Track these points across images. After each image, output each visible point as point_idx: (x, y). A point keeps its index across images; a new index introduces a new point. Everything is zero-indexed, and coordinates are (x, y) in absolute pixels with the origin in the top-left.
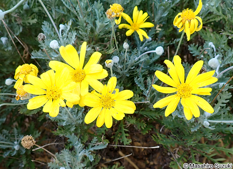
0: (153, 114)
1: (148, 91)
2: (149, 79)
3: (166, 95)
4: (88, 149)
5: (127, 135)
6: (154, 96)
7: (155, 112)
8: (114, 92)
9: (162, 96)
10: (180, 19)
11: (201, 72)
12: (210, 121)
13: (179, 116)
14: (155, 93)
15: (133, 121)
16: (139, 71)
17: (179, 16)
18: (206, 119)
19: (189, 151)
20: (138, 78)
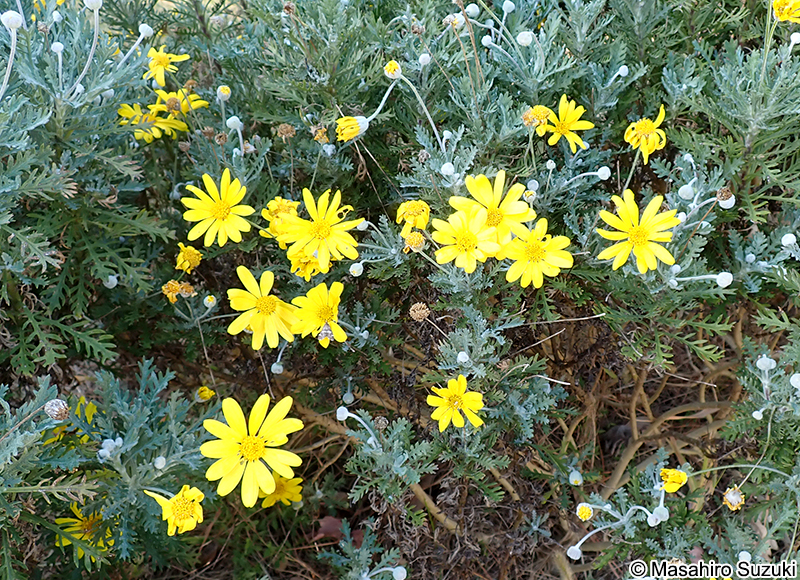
0: (594, 275)
1: (585, 237)
2: (587, 217)
3: (614, 242)
4: (495, 327)
5: (553, 307)
6: (596, 244)
7: (598, 269)
8: (544, 239)
9: (607, 243)
10: (634, 132)
11: (662, 209)
12: (678, 279)
13: (634, 273)
14: (596, 239)
15: (562, 285)
16: (571, 203)
17: (633, 129)
18: (673, 277)
19: (653, 333)
20: (569, 214)
